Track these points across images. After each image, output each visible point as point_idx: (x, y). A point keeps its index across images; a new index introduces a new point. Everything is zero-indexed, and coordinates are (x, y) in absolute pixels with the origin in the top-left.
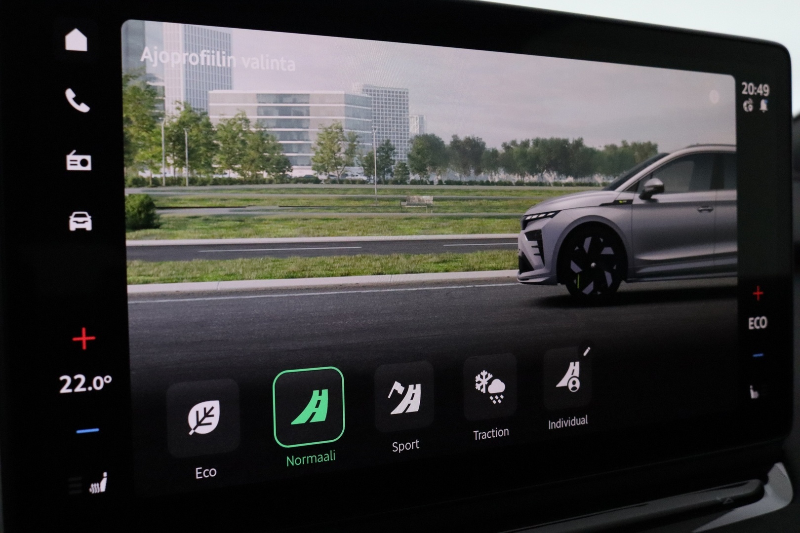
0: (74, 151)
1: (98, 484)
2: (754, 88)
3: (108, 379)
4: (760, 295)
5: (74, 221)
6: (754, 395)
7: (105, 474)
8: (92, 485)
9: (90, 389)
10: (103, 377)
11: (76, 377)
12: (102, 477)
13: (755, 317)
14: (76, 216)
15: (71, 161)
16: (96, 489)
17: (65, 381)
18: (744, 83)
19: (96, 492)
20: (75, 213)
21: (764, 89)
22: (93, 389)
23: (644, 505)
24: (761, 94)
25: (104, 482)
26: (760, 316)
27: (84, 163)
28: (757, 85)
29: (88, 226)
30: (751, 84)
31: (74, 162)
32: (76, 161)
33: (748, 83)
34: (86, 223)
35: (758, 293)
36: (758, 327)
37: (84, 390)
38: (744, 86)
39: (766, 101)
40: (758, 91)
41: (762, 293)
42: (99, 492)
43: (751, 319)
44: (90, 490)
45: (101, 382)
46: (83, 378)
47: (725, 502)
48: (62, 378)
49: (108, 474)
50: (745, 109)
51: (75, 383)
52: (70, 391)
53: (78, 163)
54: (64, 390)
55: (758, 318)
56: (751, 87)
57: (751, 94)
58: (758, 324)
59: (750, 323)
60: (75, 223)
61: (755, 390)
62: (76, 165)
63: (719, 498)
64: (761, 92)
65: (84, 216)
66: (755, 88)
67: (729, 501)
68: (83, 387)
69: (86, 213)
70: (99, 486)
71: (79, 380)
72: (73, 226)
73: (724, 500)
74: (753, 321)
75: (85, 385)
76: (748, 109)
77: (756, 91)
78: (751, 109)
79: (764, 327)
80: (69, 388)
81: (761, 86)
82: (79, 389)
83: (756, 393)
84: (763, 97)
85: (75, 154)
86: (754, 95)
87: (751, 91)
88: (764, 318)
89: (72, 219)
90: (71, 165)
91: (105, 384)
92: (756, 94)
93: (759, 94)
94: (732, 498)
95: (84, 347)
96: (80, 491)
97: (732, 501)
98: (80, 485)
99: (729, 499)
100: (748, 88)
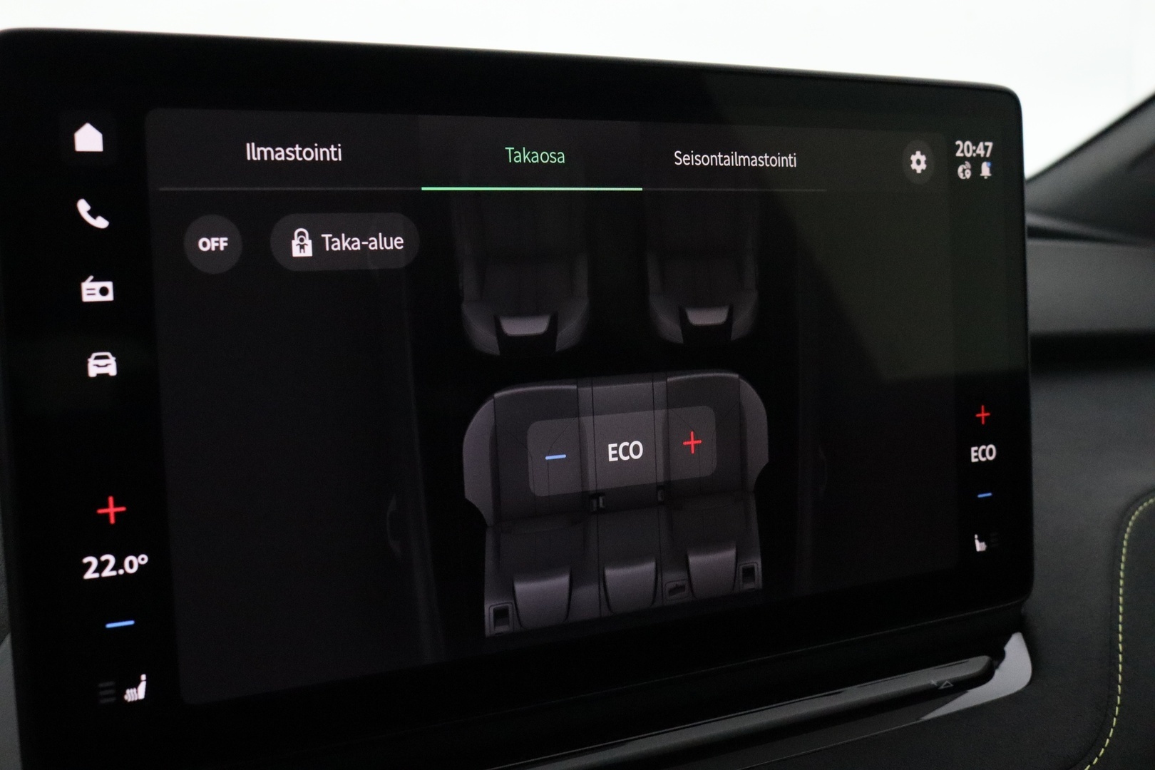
0: (91, 278)
1: (135, 690)
2: (972, 148)
3: (143, 559)
4: (986, 417)
5: (94, 365)
6: (980, 546)
7: (143, 677)
8: (128, 691)
9: (121, 572)
10: (137, 557)
11: (103, 558)
12: (139, 681)
13: (979, 447)
14: (97, 358)
15: (88, 289)
16: (133, 695)
17: (89, 564)
18: (958, 142)
19: (133, 700)
20: (95, 355)
21: (984, 148)
22: (125, 572)
23: (839, 693)
24: (982, 155)
25: (142, 686)
26: (987, 445)
27: (104, 291)
28: (976, 144)
29: (112, 370)
30: (968, 143)
31: (92, 291)
32: (93, 289)
33: (964, 142)
34: (109, 367)
35: (983, 415)
36: (983, 459)
37: (114, 573)
38: (959, 146)
39: (989, 164)
40: (978, 152)
41: (988, 414)
42: (136, 699)
43: (973, 449)
44: (126, 697)
45: (134, 563)
46: (112, 559)
47: (942, 687)
48: (86, 560)
49: (147, 677)
50: (961, 176)
51: (102, 566)
52: (97, 575)
53: (97, 291)
54: (90, 575)
55: (983, 447)
56: (968, 147)
57: (969, 155)
58: (984, 455)
59: (973, 454)
60: (96, 367)
61: (981, 540)
62: (94, 294)
63: (934, 682)
64: (982, 153)
65: (106, 357)
66: (974, 148)
67: (948, 684)
68: (112, 570)
69: (108, 354)
70: (137, 692)
71: (107, 562)
72: (93, 371)
73: (940, 684)
74: (976, 451)
75: (115, 568)
76: (964, 176)
77: (974, 151)
78: (968, 175)
79: (991, 458)
80: (95, 572)
81: (981, 144)
82: (107, 573)
83: (983, 544)
84: (985, 159)
85: (93, 281)
86: (972, 156)
87: (968, 151)
88: (991, 446)
89: (92, 362)
90: (88, 294)
91: (139, 565)
92: (974, 155)
93: (979, 155)
94: (950, 680)
95: (112, 521)
96: (113, 700)
97: (952, 685)
98: (111, 692)
99: (947, 682)
100: (965, 148)
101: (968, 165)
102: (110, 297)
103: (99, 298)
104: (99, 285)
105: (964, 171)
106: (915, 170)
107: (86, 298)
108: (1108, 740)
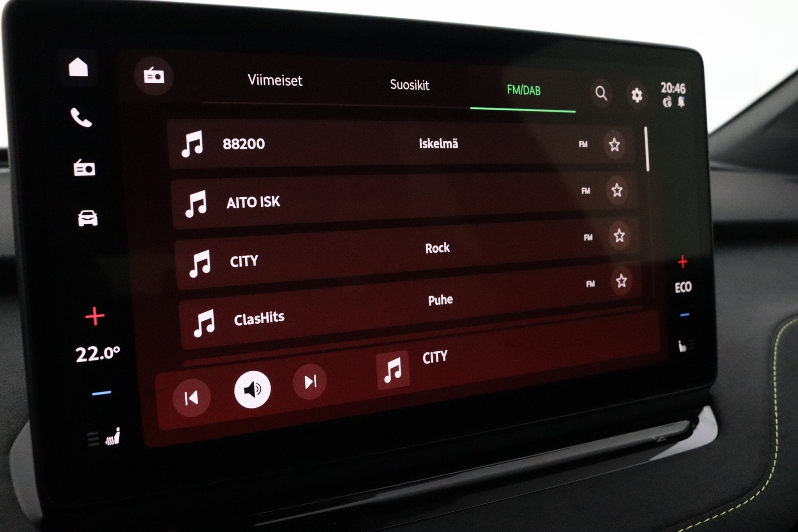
0: (80, 160)
1: (112, 437)
2: (672, 87)
3: (117, 350)
4: (685, 264)
6: (682, 348)
7: (118, 429)
8: (108, 438)
9: (102, 358)
10: (113, 348)
11: (90, 349)
12: (115, 432)
13: (681, 282)
14: (84, 214)
15: (78, 168)
16: (111, 441)
17: (80, 352)
18: (663, 83)
19: (111, 444)
20: (82, 212)
21: (681, 88)
22: (105, 358)
24: (679, 92)
25: (117, 435)
26: (686, 281)
27: (89, 169)
28: (674, 84)
29: (95, 222)
30: (669, 84)
31: (81, 169)
32: (82, 168)
33: (666, 83)
34: (93, 220)
35: (683, 262)
36: (683, 291)
37: (97, 359)
38: (663, 86)
39: (683, 98)
40: (676, 90)
41: (686, 261)
42: (113, 444)
43: (677, 284)
44: (106, 443)
45: (111, 352)
46: (95, 349)
47: (659, 441)
48: (78, 350)
49: (120, 429)
50: (665, 105)
51: (89, 354)
52: (85, 360)
53: (84, 169)
54: (80, 360)
55: (683, 283)
56: (669, 86)
57: (670, 92)
58: (684, 288)
59: (677, 288)
60: (83, 220)
61: (683, 344)
62: (82, 171)
63: (653, 437)
64: (678, 90)
65: (91, 213)
66: (673, 87)
67: (662, 439)
68: (96, 356)
69: (92, 211)
70: (114, 439)
71: (92, 351)
72: (82, 223)
73: (657, 438)
74: (679, 286)
75: (98, 355)
76: (667, 105)
77: (673, 89)
78: (670, 104)
79: (689, 290)
80: (84, 358)
81: (678, 85)
82: (92, 358)
83: (684, 347)
84: (680, 94)
85: (81, 162)
86: (672, 93)
87: (670, 89)
88: (689, 283)
89: (81, 216)
90: (78, 171)
91: (114, 353)
92: (674, 92)
93: (676, 92)
94: (664, 436)
95: (96, 323)
96: (97, 444)
97: (665, 439)
98: (97, 438)
99: (662, 437)
100: (667, 87)
101: (669, 98)
102: (93, 173)
103: (85, 173)
104: (85, 165)
105: (667, 102)
106: (635, 101)
107: (77, 174)
108: (771, 475)
